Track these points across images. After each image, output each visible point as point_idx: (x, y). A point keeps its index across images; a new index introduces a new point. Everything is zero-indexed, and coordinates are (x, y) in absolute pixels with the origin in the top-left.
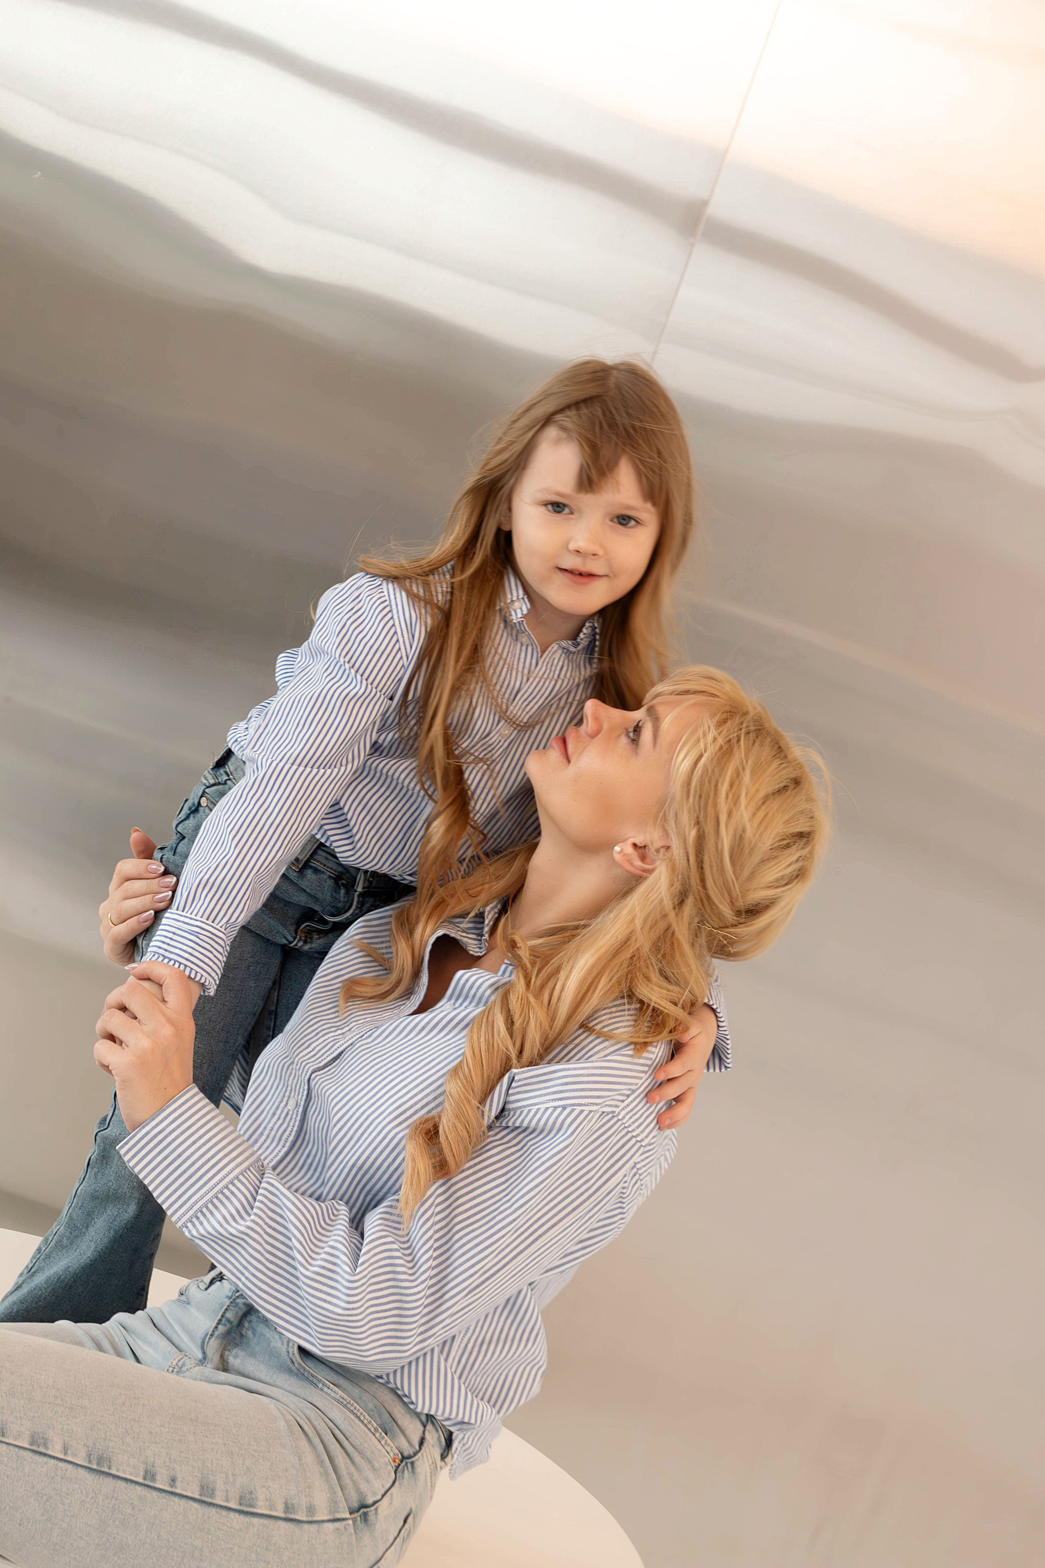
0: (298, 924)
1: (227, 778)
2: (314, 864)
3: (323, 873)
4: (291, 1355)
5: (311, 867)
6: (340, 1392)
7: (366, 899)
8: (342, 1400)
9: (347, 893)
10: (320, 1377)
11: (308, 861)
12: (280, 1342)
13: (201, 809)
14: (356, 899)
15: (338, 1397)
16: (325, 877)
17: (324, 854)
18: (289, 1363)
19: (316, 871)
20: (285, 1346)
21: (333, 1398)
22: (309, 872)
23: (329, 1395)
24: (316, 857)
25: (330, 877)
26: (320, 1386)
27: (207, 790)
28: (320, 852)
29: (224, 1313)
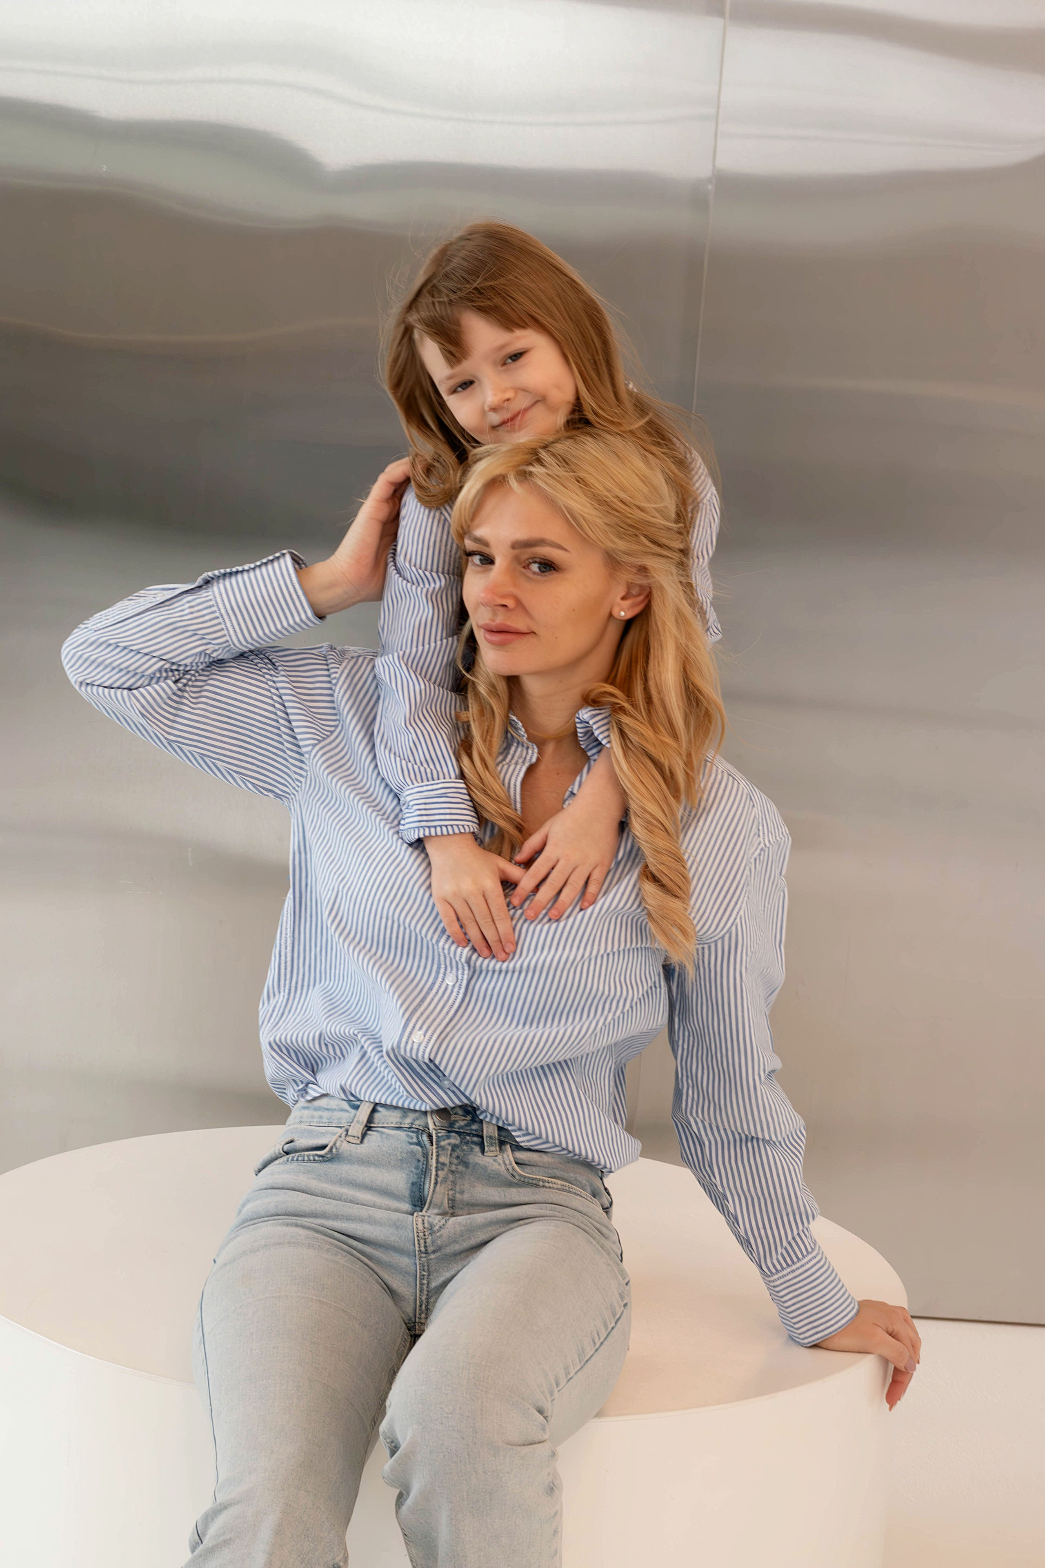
4: (511, 1172)
6: (559, 1182)
8: (564, 1188)
10: (538, 1177)
12: (496, 1164)
15: (560, 1187)
18: (510, 1178)
20: (503, 1165)
21: (557, 1189)
23: (553, 1188)
26: (541, 1184)
29: (437, 1160)
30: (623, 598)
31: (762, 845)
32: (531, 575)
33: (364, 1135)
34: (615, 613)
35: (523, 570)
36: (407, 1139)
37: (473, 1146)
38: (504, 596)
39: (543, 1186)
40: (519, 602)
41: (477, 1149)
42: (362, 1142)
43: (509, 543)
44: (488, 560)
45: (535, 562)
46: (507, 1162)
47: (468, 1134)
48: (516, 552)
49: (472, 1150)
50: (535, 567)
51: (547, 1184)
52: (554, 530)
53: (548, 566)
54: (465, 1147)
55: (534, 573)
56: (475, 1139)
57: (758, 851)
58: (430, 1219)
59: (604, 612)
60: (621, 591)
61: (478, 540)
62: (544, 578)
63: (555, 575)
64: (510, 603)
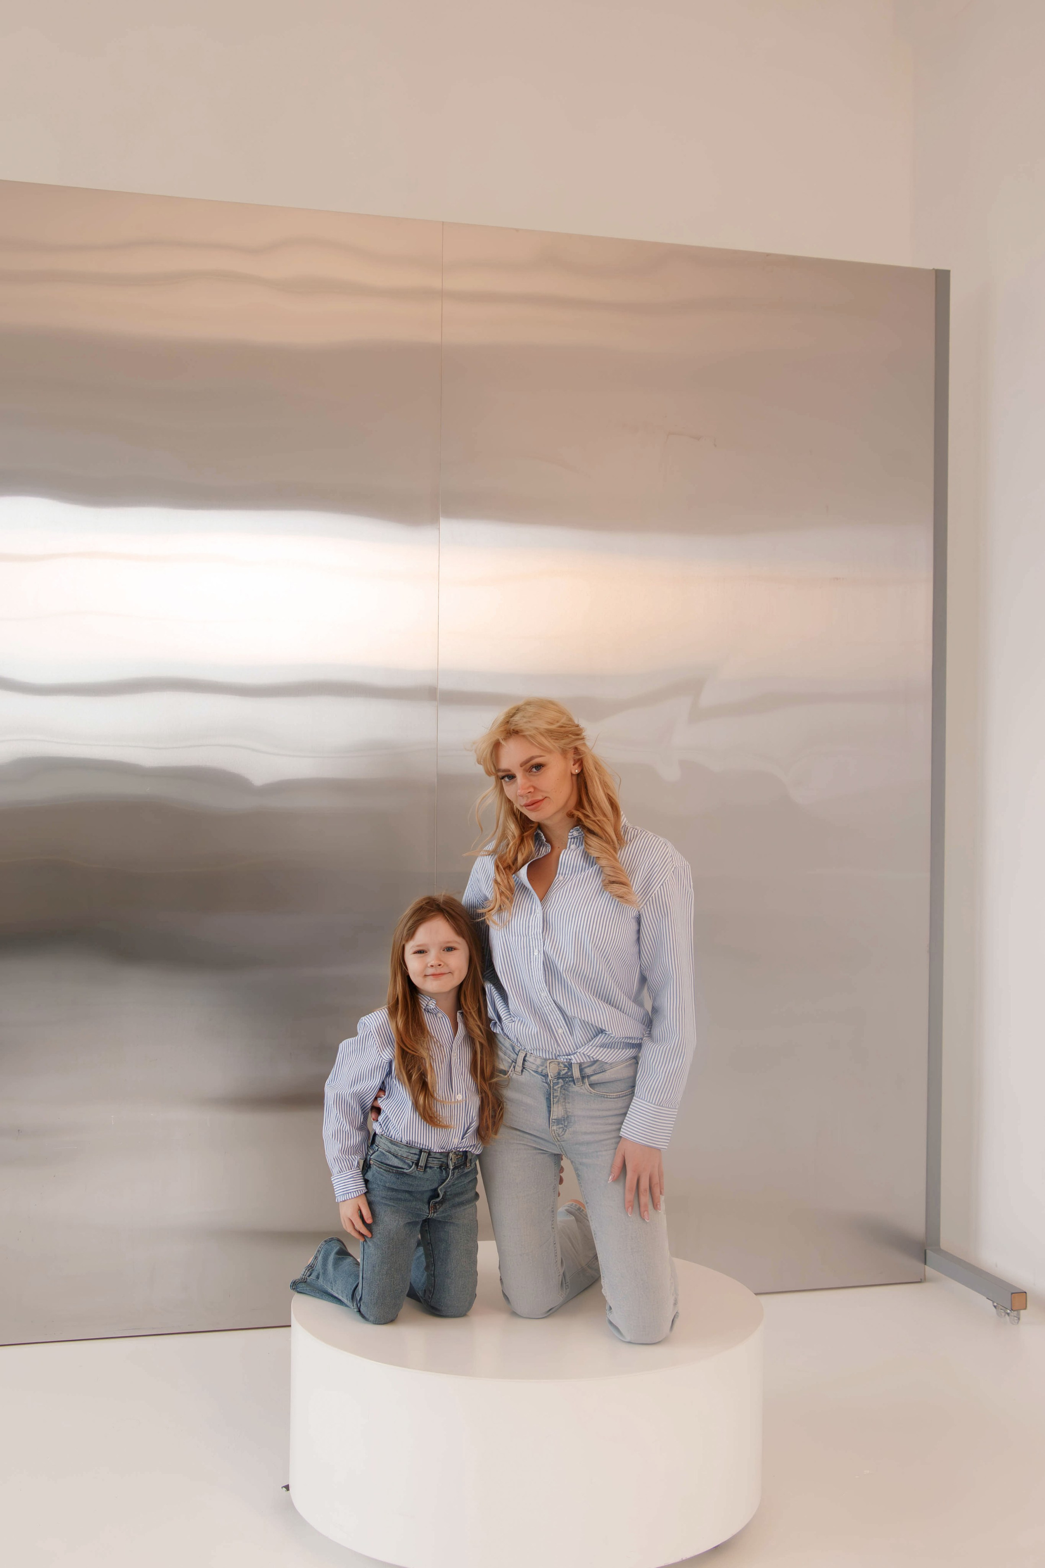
0: (429, 1203)
1: (377, 1148)
2: (429, 1165)
3: (434, 1167)
5: (428, 1167)
7: (455, 1171)
9: (446, 1172)
11: (426, 1165)
13: (372, 1166)
14: (450, 1172)
16: (435, 1168)
17: (432, 1159)
19: (431, 1168)
22: (428, 1169)
24: (428, 1162)
25: (437, 1168)
27: (371, 1157)
28: (429, 1159)
30: (574, 765)
31: (675, 866)
32: (534, 774)
33: (522, 1071)
34: (574, 773)
35: (530, 773)
36: (541, 1079)
37: (570, 1083)
38: (528, 788)
39: (607, 1098)
40: (535, 788)
41: (572, 1084)
42: (522, 1074)
43: (519, 765)
44: (512, 777)
45: (533, 768)
46: (587, 1088)
47: (567, 1078)
48: (524, 767)
49: (570, 1085)
50: (534, 770)
51: (609, 1097)
52: (535, 752)
53: (539, 766)
54: (566, 1085)
55: (535, 772)
56: (571, 1079)
57: (673, 868)
58: (557, 1132)
59: (569, 774)
60: (572, 763)
61: (504, 771)
62: (540, 772)
63: (543, 769)
64: (532, 790)
